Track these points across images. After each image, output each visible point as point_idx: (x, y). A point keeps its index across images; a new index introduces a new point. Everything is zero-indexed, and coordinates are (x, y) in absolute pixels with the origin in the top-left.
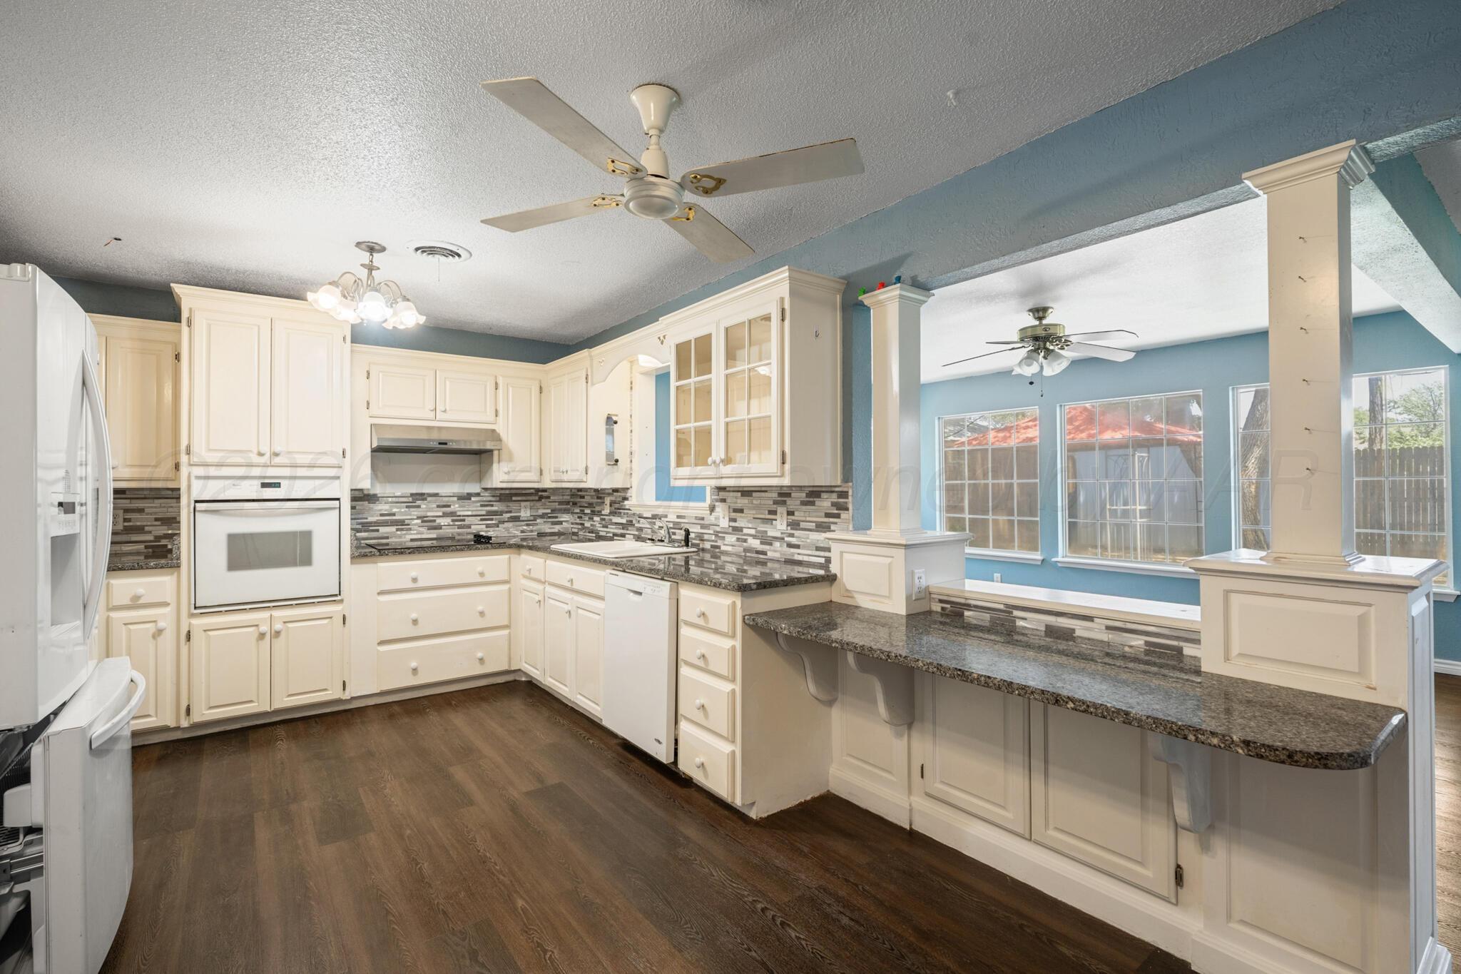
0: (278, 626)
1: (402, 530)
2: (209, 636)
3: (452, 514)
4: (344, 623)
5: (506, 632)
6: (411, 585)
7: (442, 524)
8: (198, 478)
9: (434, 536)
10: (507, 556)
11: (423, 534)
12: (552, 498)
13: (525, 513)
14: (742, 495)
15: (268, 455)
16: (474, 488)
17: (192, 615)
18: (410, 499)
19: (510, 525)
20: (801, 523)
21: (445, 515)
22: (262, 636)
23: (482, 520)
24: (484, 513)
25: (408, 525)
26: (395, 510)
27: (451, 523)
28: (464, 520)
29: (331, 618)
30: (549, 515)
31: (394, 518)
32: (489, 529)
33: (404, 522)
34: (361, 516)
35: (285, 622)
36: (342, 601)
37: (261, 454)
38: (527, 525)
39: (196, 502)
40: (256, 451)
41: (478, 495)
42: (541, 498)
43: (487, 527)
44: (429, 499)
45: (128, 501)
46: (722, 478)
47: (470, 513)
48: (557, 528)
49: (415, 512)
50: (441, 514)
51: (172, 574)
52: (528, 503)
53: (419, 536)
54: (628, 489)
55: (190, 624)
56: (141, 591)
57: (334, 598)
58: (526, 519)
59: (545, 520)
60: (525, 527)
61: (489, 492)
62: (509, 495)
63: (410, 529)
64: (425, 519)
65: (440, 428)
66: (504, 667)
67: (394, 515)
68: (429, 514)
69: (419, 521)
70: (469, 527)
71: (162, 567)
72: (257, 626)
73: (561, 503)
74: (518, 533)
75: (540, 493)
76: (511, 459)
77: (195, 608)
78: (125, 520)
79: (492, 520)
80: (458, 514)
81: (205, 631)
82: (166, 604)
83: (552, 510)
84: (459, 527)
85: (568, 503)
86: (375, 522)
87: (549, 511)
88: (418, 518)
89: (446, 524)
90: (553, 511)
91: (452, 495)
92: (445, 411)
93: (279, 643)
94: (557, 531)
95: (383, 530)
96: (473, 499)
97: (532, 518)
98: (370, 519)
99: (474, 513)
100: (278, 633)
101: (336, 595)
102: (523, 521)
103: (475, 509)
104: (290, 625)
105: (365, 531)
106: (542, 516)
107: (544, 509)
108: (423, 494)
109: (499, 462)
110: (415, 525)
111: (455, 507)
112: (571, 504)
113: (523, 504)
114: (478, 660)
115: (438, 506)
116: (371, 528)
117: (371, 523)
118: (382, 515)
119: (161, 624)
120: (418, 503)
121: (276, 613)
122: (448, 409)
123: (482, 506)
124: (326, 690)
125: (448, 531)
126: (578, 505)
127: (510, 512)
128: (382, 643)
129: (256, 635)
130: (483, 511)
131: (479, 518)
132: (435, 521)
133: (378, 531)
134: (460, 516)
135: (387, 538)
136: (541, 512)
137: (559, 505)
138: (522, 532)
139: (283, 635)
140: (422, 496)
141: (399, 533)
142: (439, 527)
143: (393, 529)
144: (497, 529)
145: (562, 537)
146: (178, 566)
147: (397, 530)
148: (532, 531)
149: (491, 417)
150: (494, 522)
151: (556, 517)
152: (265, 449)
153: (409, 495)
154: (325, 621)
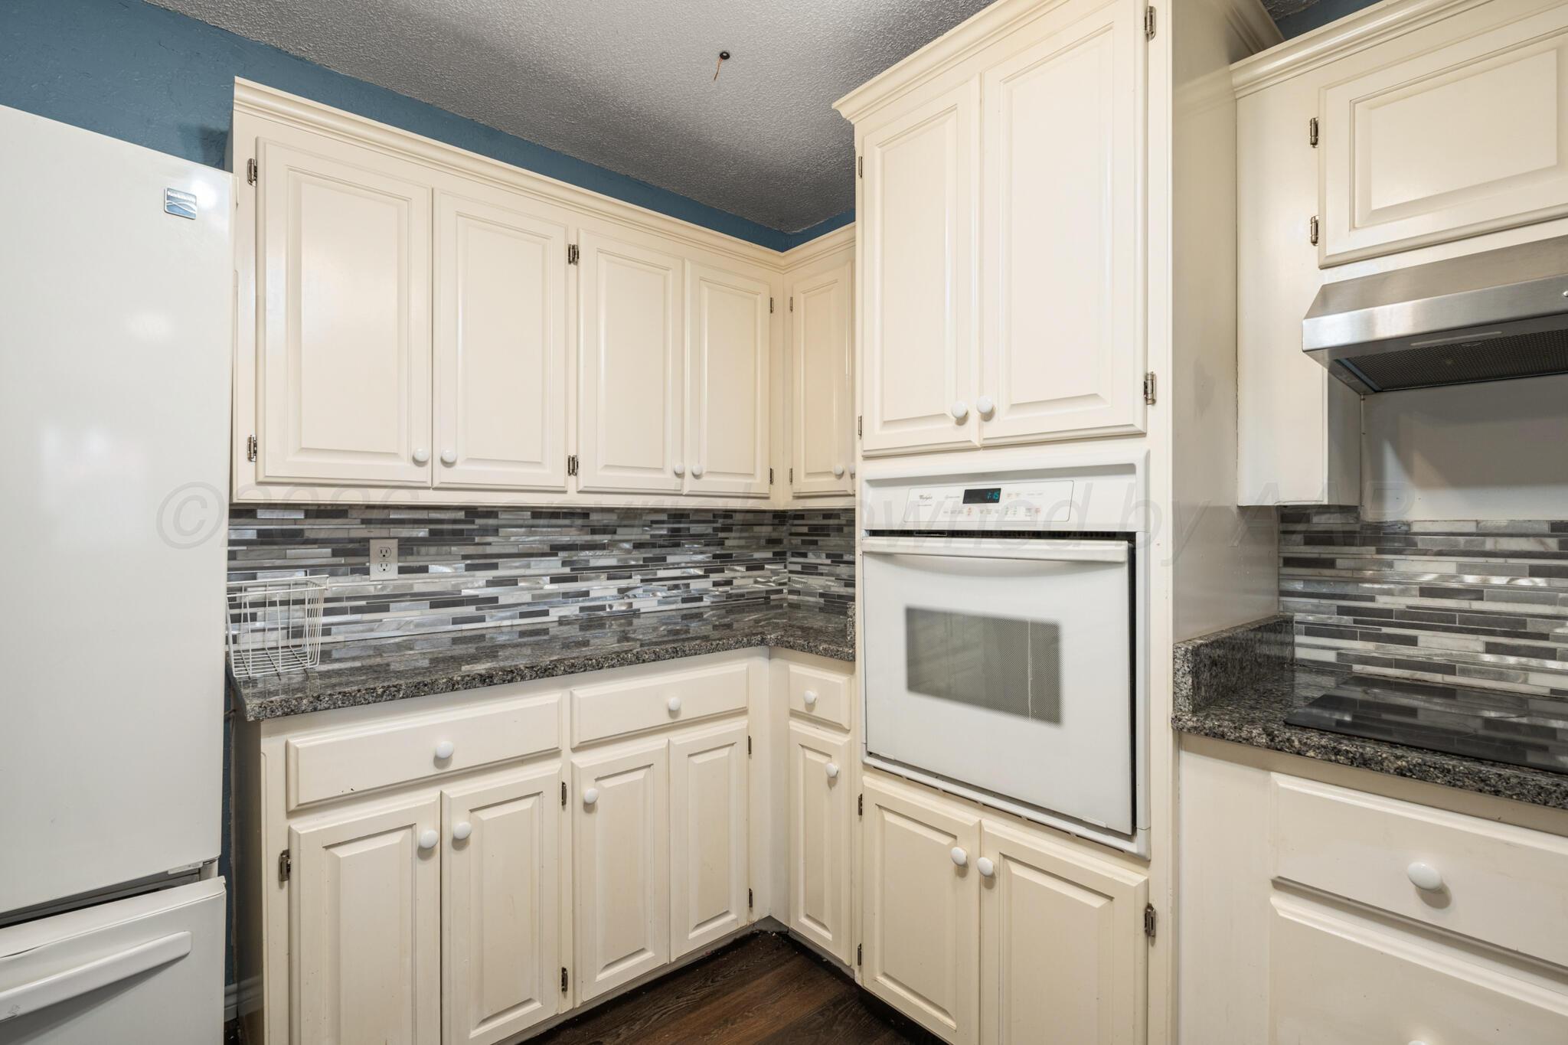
0: (991, 860)
2: (883, 818)
4: (1150, 933)
17: (866, 767)
18: (1553, 545)
22: (964, 867)
25: (1545, 637)
26: (1471, 579)
29: (1114, 900)
31: (1477, 605)
33: (1524, 624)
34: (1350, 589)
35: (1005, 856)
37: (961, 420)
40: (955, 416)
51: (847, 674)
55: (862, 784)
56: (817, 693)
57: (1117, 839)
72: (955, 837)
77: (866, 752)
81: (881, 807)
82: (835, 727)
86: (1402, 614)
93: (993, 904)
95: (1434, 644)
98: (1382, 602)
100: (990, 878)
104: (1014, 869)
105: (1366, 637)
116: (1385, 630)
117: (1388, 613)
118: (1429, 592)
119: (833, 766)
121: (993, 827)
129: (955, 861)
133: (1412, 641)
141: (1488, 658)
143: (1472, 644)
146: (853, 661)
147: (1491, 649)
152: (969, 406)
153: (1546, 528)
154: (1097, 902)
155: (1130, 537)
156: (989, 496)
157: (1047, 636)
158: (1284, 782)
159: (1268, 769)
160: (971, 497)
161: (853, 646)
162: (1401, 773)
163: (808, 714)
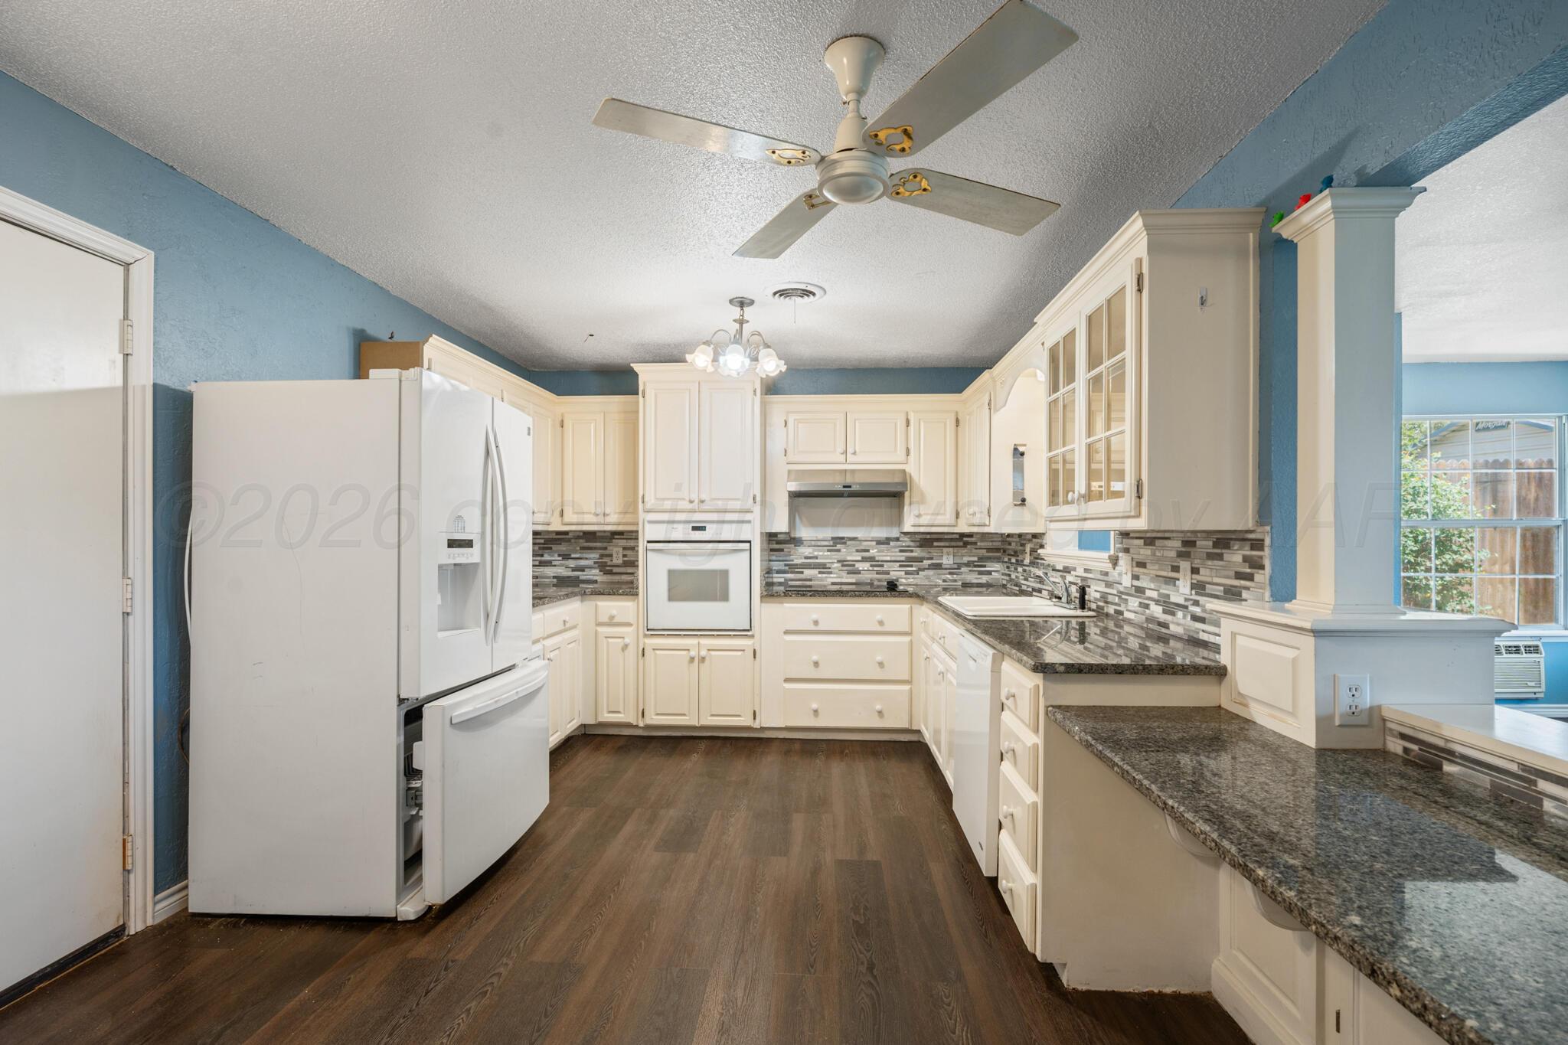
0: (703, 653)
1: (823, 573)
2: (656, 654)
3: (871, 559)
4: (755, 657)
5: (907, 687)
6: (812, 627)
7: (861, 569)
8: (650, 522)
9: (854, 581)
10: (907, 607)
11: (842, 577)
12: (979, 544)
13: (947, 560)
14: (1145, 544)
15: (696, 501)
16: (894, 533)
17: (645, 636)
18: (831, 543)
19: (931, 572)
20: (1207, 586)
21: (864, 560)
22: (692, 659)
23: (901, 566)
24: (903, 559)
25: (830, 568)
26: (816, 553)
27: (871, 568)
28: (882, 566)
29: (744, 650)
30: (976, 564)
31: (817, 561)
32: (908, 576)
33: (825, 565)
34: (788, 558)
35: (709, 650)
36: (752, 636)
37: (691, 502)
38: (950, 573)
39: (648, 542)
40: (688, 499)
41: (897, 539)
42: (966, 544)
43: (906, 574)
44: (848, 543)
45: (625, 541)
46: (1085, 519)
47: (888, 558)
48: (984, 579)
49: (836, 556)
50: (859, 558)
51: (634, 601)
52: (951, 549)
53: (839, 580)
54: (1044, 534)
55: (644, 643)
56: (614, 612)
57: (746, 632)
58: (948, 567)
59: (970, 569)
60: (949, 576)
61: (909, 536)
62: (928, 541)
63: (831, 573)
64: (845, 563)
65: (853, 471)
66: (905, 725)
67: (816, 558)
68: (849, 558)
69: (839, 565)
70: (887, 573)
71: (627, 595)
72: (688, 650)
73: (989, 550)
74: (940, 582)
75: (965, 539)
76: (922, 501)
77: (648, 630)
78: (624, 556)
79: (911, 566)
80: (877, 559)
81: (654, 649)
82: (629, 625)
83: (979, 558)
84: (878, 573)
85: (997, 550)
86: (800, 565)
87: (976, 559)
88: (839, 561)
89: (866, 569)
90: (981, 559)
91: (870, 539)
92: (855, 453)
93: (705, 667)
94: (984, 581)
95: (808, 573)
96: (892, 544)
97: (956, 566)
98: (796, 561)
99: (893, 559)
100: (703, 659)
101: (748, 630)
102: (946, 569)
103: (894, 554)
104: (713, 653)
105: (792, 573)
106: (968, 564)
107: (970, 556)
108: (843, 538)
109: (910, 504)
110: (834, 568)
111: (873, 552)
112: (1002, 551)
113: (945, 550)
114: (877, 713)
115: (857, 551)
116: (796, 570)
117: (797, 565)
118: (806, 558)
119: (627, 640)
120: (839, 546)
121: (704, 641)
122: (857, 450)
123: (901, 551)
124: (739, 716)
125: (866, 576)
126: (1007, 553)
127: (931, 559)
128: (787, 680)
129: (688, 658)
130: (902, 556)
131: (898, 564)
132: (854, 565)
133: (802, 573)
134: (878, 561)
135: (810, 580)
136: (966, 559)
137: (987, 552)
138: (944, 581)
139: (707, 658)
140: (839, 540)
141: (820, 575)
142: (858, 572)
143: (816, 572)
144: (916, 576)
145: (990, 589)
146: (637, 595)
147: (820, 573)
148: (955, 581)
149: (901, 455)
150: (914, 569)
151: (985, 566)
152: (694, 497)
153: (830, 539)
154: (740, 653)
155: (750, 542)
156: (703, 529)
157: (725, 574)
158: (787, 605)
159: (782, 603)
160: (695, 529)
161: (637, 588)
162: (811, 596)
163: (611, 623)
